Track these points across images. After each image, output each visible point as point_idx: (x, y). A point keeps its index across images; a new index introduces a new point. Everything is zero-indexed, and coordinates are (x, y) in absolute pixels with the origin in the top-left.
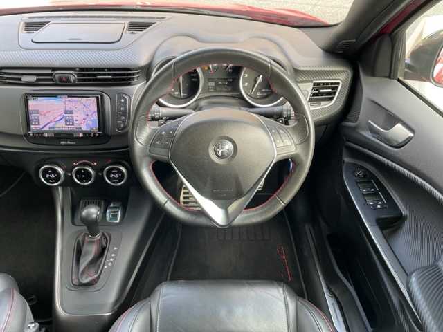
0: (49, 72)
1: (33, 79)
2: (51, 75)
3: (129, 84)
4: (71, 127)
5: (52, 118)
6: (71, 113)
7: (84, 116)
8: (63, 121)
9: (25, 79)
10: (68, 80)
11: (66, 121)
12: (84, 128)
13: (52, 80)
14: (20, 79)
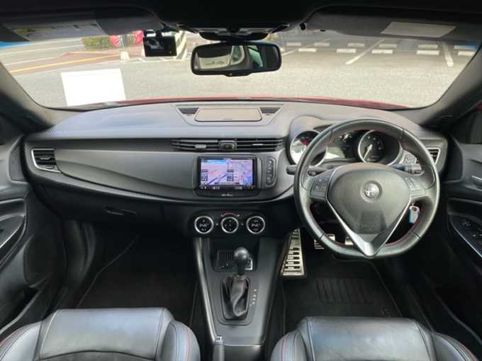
0: (216, 141)
1: (204, 146)
2: (218, 143)
3: (274, 150)
4: (231, 183)
5: (217, 176)
6: (232, 171)
7: (242, 174)
8: (226, 178)
9: (198, 146)
10: (230, 147)
11: (228, 177)
12: (241, 184)
13: (218, 147)
14: (194, 147)
